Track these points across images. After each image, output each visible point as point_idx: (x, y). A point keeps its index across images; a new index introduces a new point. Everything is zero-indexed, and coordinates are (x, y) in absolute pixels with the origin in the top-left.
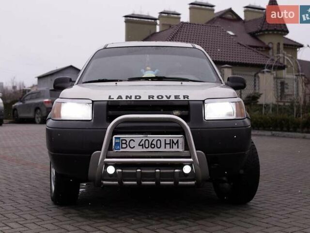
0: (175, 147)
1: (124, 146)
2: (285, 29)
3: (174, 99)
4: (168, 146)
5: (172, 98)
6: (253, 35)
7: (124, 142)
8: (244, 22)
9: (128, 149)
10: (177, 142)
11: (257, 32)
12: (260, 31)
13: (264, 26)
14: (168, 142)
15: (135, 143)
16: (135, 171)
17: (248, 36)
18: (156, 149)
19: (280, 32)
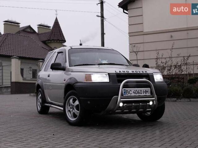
0: (147, 93)
1: (127, 93)
2: (64, 40)
3: (142, 73)
4: (144, 93)
5: (141, 72)
6: (44, 42)
7: (127, 91)
8: (38, 34)
9: (129, 95)
10: (148, 91)
11: (47, 41)
12: (49, 40)
13: (51, 37)
14: (144, 91)
15: (132, 92)
16: (131, 105)
17: (41, 43)
18: (140, 95)
19: (61, 41)
